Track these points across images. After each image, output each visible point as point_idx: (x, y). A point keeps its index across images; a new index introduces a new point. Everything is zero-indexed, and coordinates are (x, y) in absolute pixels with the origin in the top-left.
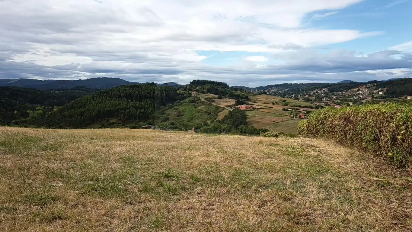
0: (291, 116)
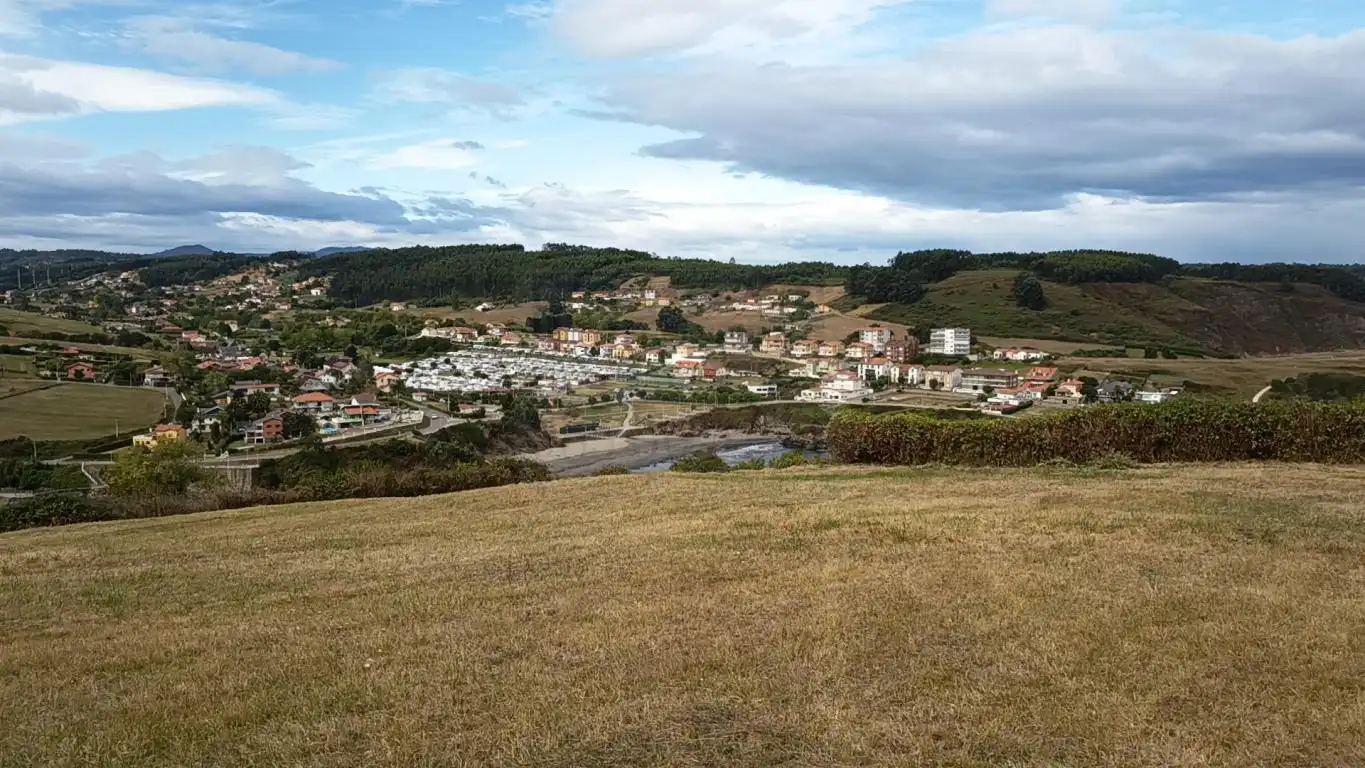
0: (43, 373)
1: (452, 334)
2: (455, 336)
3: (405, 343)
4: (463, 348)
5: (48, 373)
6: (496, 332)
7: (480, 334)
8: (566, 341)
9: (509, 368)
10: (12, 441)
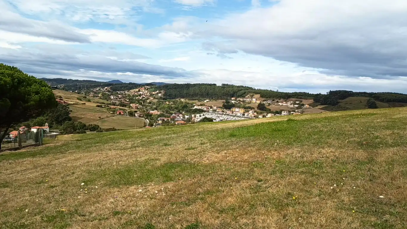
1: (203, 108)
2: (204, 109)
3: (191, 110)
4: (206, 112)
5: (112, 112)
6: (215, 108)
7: (211, 108)
8: (235, 111)
9: (220, 118)
10: (111, 129)
